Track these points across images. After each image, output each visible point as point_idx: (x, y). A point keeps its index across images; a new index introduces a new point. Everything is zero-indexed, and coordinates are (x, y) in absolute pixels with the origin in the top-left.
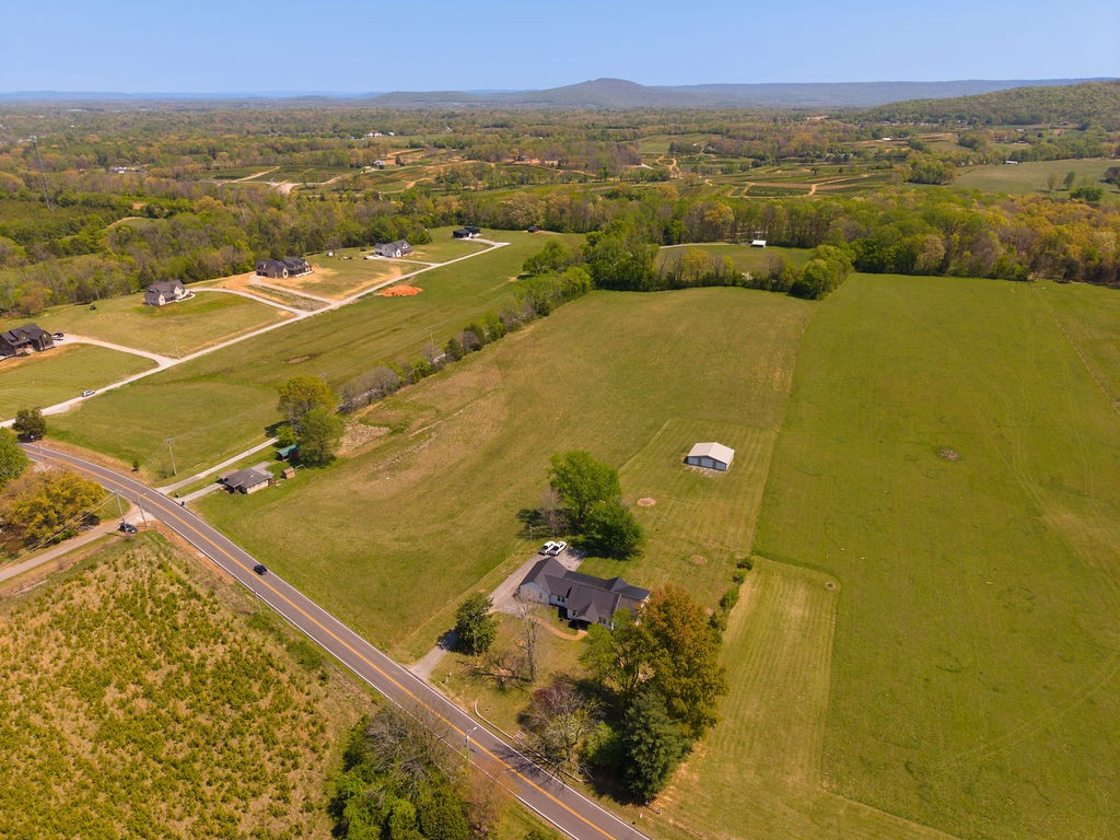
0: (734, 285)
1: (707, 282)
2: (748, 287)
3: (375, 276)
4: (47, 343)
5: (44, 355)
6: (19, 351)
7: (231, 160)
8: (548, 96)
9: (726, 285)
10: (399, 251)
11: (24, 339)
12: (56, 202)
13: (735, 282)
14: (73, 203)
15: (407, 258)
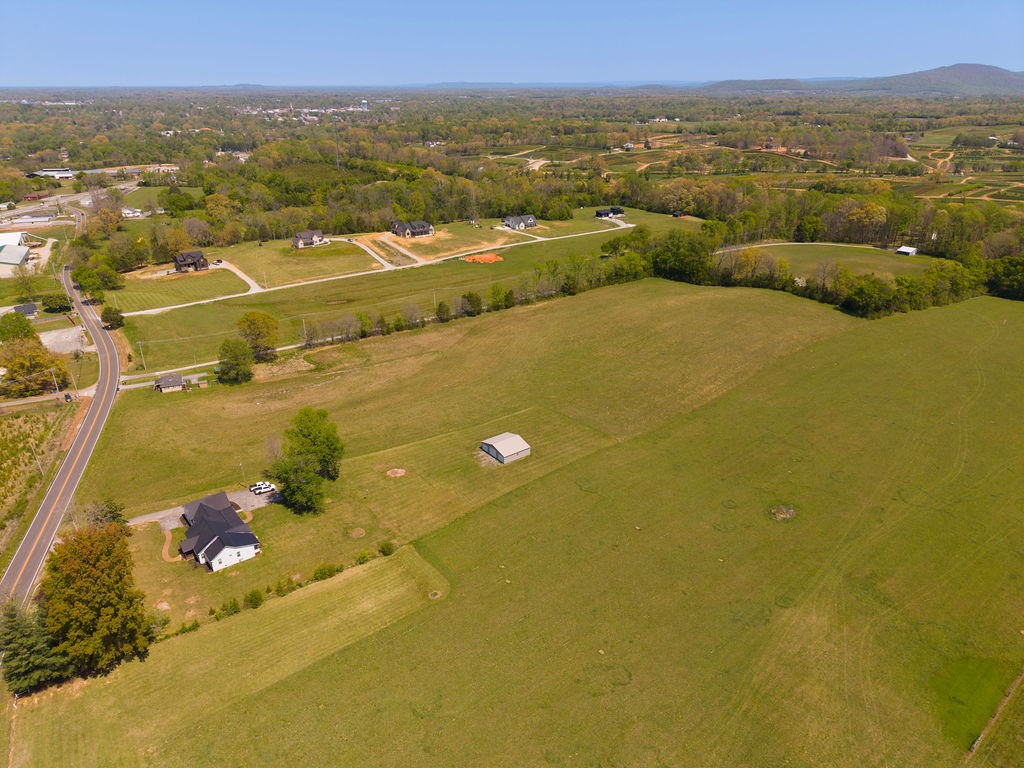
0: (783, 289)
1: (758, 283)
2: (797, 294)
3: (479, 243)
4: (203, 266)
5: (197, 273)
6: (183, 269)
7: (512, 139)
8: (887, 84)
9: (775, 289)
10: (522, 224)
11: (190, 261)
12: (346, 166)
13: (787, 286)
14: (356, 167)
15: (528, 231)
